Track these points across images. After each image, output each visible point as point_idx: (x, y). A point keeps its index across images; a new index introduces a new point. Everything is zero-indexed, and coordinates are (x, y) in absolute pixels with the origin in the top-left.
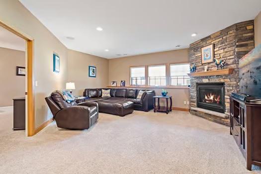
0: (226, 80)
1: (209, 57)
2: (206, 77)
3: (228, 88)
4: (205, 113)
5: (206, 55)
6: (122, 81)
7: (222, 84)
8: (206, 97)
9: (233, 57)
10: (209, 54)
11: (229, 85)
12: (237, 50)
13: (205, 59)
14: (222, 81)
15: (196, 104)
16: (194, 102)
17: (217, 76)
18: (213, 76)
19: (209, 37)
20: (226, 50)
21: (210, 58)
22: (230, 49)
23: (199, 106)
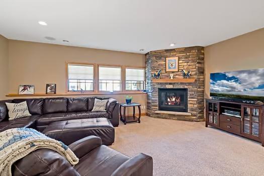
0: (189, 87)
1: (174, 66)
2: (170, 84)
3: (191, 93)
4: (169, 114)
5: (170, 65)
6: (48, 86)
7: (185, 90)
8: (169, 100)
9: (195, 70)
10: (174, 65)
11: (192, 91)
12: (197, 65)
13: (169, 68)
14: (186, 87)
15: (158, 108)
16: (156, 106)
17: (181, 83)
18: (177, 83)
19: (174, 49)
20: (189, 64)
21: (175, 68)
22: (192, 64)
23: (161, 109)
